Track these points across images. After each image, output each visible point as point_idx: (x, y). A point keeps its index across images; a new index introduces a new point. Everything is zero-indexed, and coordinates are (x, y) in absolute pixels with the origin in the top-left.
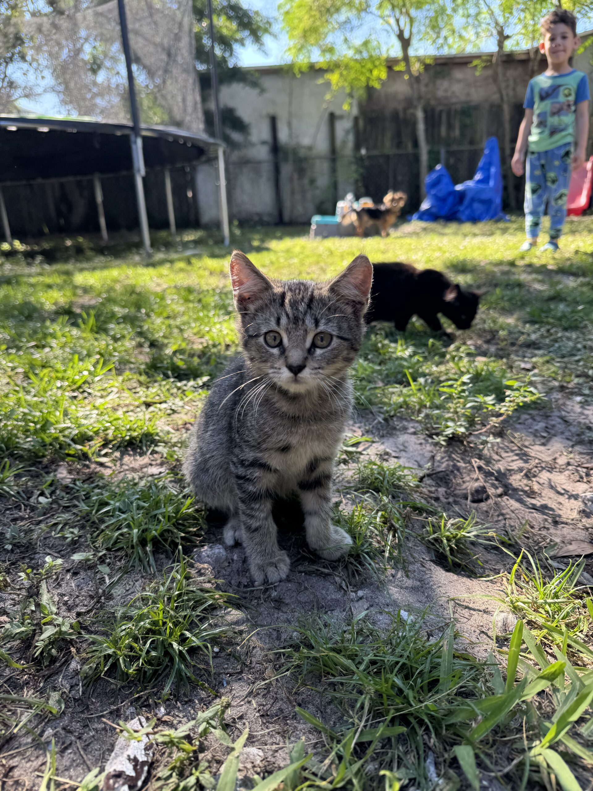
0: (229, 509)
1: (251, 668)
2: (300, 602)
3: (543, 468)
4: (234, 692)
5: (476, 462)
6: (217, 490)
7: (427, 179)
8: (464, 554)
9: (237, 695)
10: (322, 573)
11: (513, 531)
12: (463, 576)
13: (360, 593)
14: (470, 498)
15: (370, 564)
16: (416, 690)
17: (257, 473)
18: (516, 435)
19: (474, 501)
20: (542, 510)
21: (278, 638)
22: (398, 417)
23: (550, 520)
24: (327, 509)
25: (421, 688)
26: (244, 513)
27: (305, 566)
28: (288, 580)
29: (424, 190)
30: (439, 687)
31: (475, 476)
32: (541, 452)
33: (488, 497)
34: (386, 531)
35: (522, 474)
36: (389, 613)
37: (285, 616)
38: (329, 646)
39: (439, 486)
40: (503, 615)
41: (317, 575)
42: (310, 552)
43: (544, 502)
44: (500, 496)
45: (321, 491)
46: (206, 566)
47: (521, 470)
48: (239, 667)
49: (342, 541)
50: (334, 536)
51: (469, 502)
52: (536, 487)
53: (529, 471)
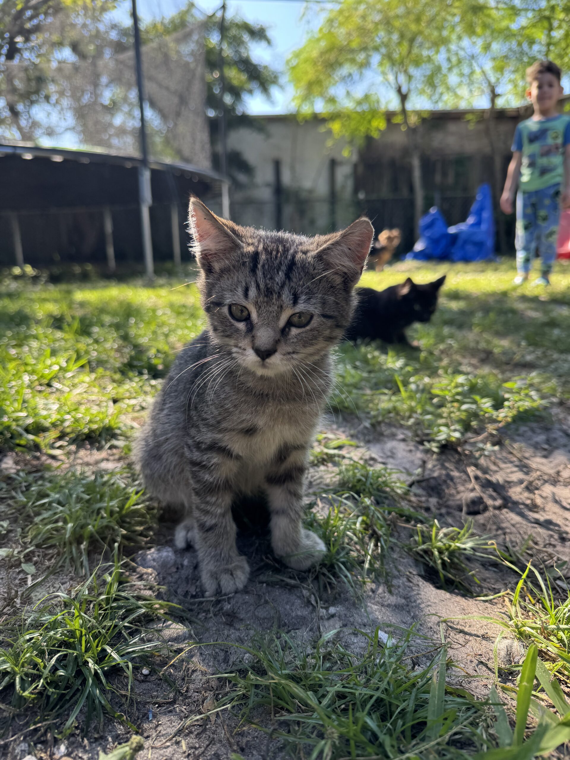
0: (183, 505)
1: (187, 697)
2: (258, 618)
3: (546, 481)
4: (159, 728)
5: (471, 471)
6: (171, 481)
7: (422, 222)
8: (458, 569)
9: (163, 732)
10: (287, 584)
11: (514, 547)
12: (457, 594)
13: (332, 610)
14: (465, 509)
15: (346, 576)
16: (394, 736)
17: (215, 459)
18: (516, 445)
19: (469, 513)
20: (548, 524)
21: (226, 660)
22: (386, 423)
23: (556, 536)
24: (298, 509)
25: (403, 732)
26: (197, 508)
27: (268, 576)
28: (246, 591)
29: (418, 231)
30: (426, 732)
31: (470, 486)
32: (542, 464)
33: (486, 508)
34: (367, 539)
35: (523, 486)
36: (365, 634)
37: (238, 634)
38: (287, 672)
39: (430, 496)
40: (507, 642)
41: (281, 587)
42: (275, 560)
43: (548, 517)
44: (499, 508)
45: (291, 486)
46: (150, 570)
47: (521, 482)
48: (171, 695)
49: (313, 547)
50: (306, 542)
51: (463, 513)
52: (539, 501)
53: (531, 483)
